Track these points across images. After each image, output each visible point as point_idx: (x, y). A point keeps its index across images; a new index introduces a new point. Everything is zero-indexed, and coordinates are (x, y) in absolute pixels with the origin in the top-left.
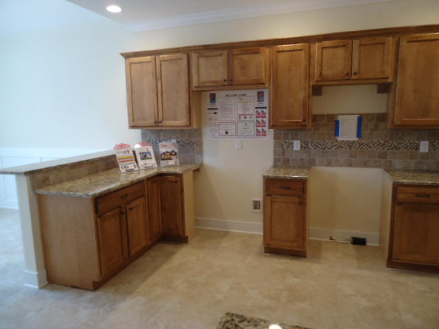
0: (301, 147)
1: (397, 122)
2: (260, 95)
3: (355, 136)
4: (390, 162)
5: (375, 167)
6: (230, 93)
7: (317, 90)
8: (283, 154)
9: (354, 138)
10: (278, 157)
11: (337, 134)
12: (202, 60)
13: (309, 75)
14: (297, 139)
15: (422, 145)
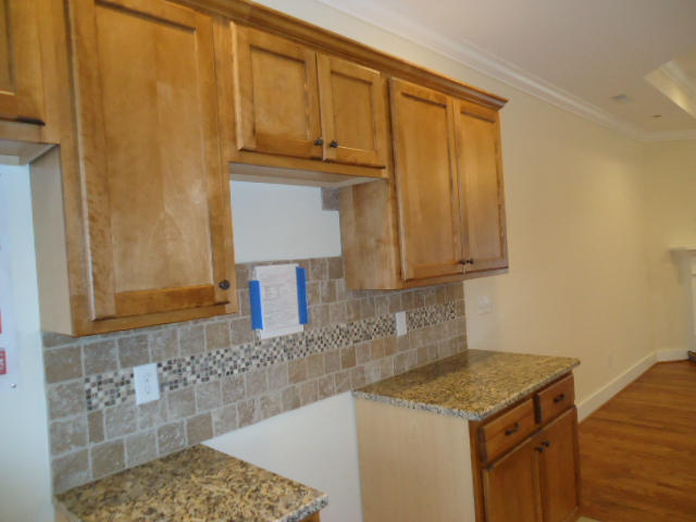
0: (162, 386)
1: (407, 273)
3: (296, 319)
4: (362, 370)
5: (340, 391)
8: (96, 434)
9: (294, 327)
10: (74, 449)
11: (256, 322)
13: (219, 126)
14: (142, 360)
15: (397, 321)
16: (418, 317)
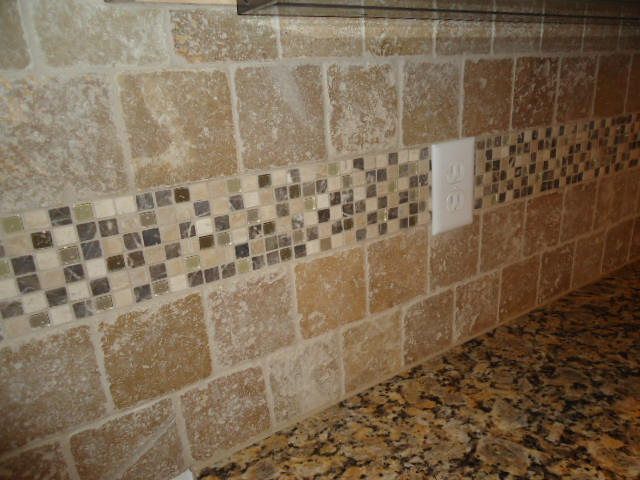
15: (435, 178)
16: (521, 160)
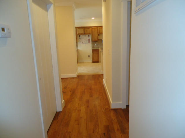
2: (89, 36)
6: (83, 35)
7: (99, 35)
12: (79, 29)
13: (98, 32)
14: (96, 43)
